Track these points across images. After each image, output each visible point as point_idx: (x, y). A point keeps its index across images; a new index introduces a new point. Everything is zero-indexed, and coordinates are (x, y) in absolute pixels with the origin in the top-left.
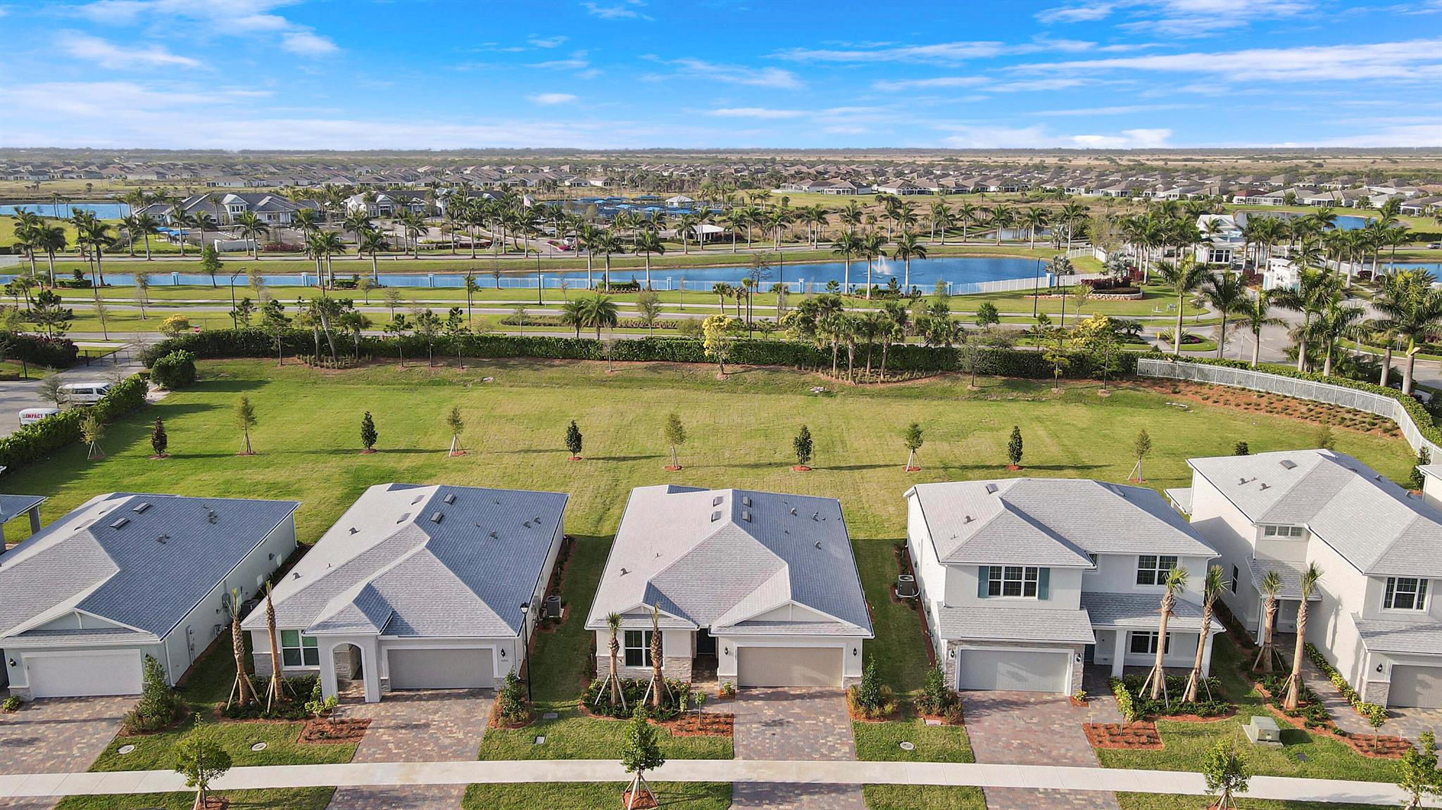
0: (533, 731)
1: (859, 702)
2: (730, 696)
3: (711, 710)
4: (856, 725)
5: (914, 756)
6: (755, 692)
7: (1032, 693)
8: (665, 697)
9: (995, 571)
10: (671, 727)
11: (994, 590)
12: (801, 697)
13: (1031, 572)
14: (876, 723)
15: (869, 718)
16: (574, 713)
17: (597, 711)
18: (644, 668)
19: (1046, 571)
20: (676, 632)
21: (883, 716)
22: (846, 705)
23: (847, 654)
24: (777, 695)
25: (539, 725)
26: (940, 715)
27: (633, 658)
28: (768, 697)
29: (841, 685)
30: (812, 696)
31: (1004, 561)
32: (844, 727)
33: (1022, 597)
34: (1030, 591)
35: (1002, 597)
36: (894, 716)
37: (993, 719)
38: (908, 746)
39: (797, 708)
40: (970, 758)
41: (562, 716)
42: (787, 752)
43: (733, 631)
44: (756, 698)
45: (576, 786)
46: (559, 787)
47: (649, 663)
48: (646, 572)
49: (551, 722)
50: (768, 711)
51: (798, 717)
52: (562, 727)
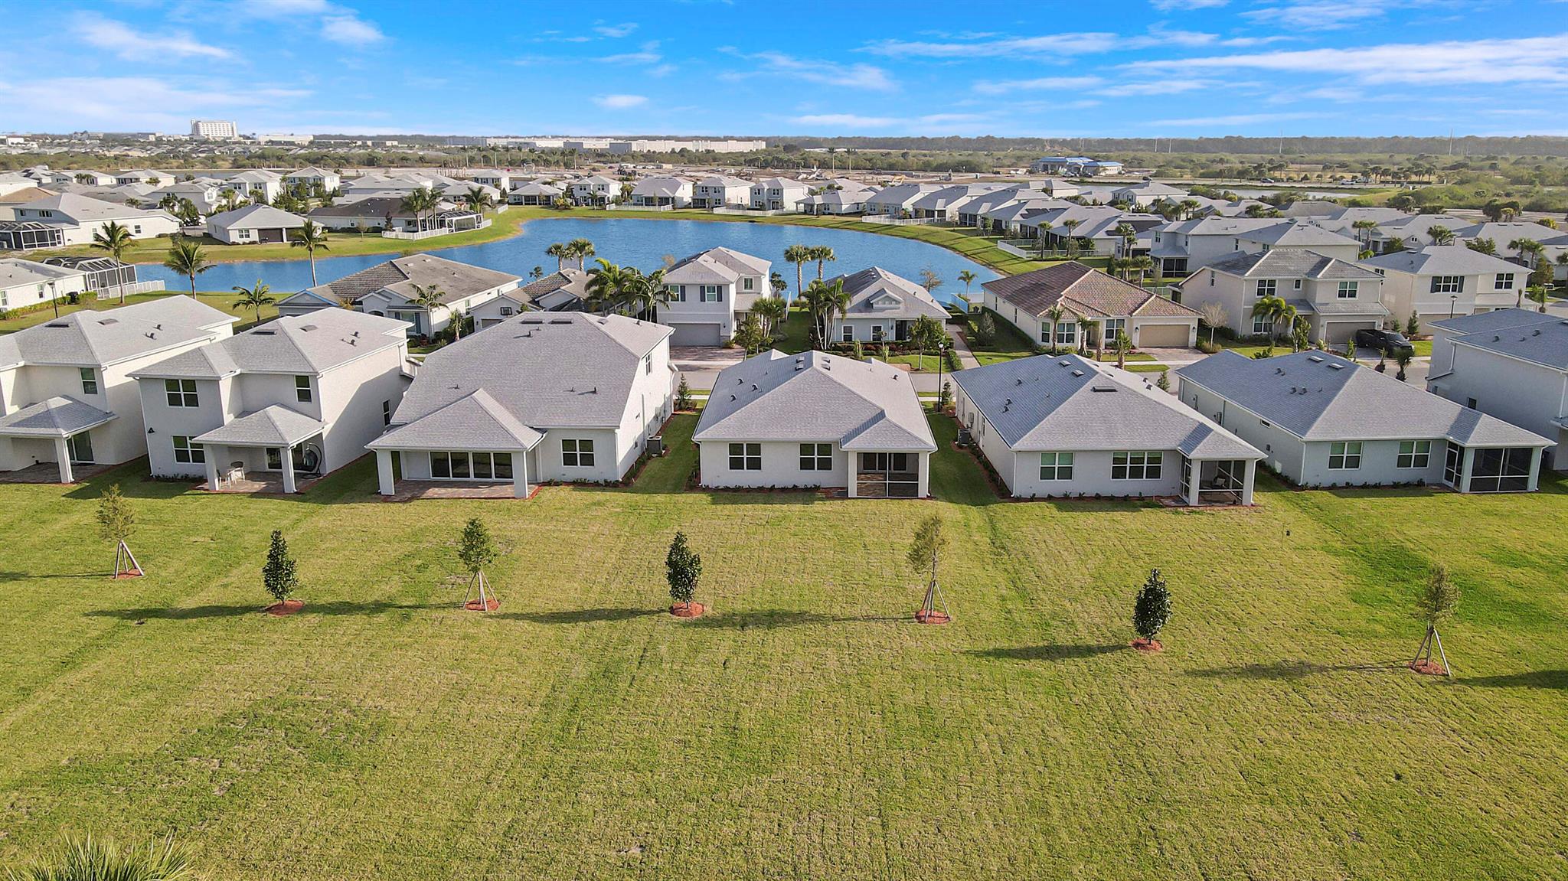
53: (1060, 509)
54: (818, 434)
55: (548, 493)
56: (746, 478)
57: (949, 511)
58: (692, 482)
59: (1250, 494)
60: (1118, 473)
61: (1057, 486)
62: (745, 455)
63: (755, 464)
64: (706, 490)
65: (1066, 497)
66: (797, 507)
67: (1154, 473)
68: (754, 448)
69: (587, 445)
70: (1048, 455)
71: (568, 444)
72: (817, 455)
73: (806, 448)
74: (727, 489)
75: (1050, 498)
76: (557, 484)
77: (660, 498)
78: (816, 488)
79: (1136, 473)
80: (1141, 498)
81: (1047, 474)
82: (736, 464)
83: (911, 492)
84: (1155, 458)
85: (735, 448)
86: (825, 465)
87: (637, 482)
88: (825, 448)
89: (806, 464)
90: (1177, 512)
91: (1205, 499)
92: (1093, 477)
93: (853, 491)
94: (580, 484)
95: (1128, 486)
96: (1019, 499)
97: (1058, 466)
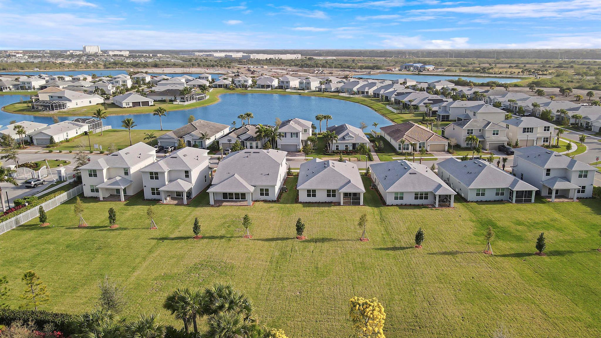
53: (400, 208)
54: (331, 188)
55: (257, 204)
56: (312, 199)
57: (368, 209)
58: (296, 200)
59: (453, 204)
60: (416, 198)
61: (399, 202)
62: (311, 193)
63: (314, 196)
64: (301, 203)
65: (402, 205)
66: (327, 208)
67: (426, 198)
68: (314, 191)
69: (267, 190)
70: (396, 193)
71: (262, 190)
72: (331, 193)
73: (329, 191)
74: (306, 203)
75: (397, 205)
76: (259, 201)
77: (288, 205)
78: (331, 202)
79: (421, 198)
80: (422, 205)
81: (396, 198)
82: (309, 195)
83: (358, 204)
84: (427, 194)
85: (309, 191)
86: (334, 196)
87: (281, 200)
88: (334, 191)
89: (329, 196)
90: (432, 210)
91: (440, 205)
92: (409, 199)
93: (342, 203)
94: (265, 201)
95: (419, 202)
96: (388, 206)
97: (399, 196)
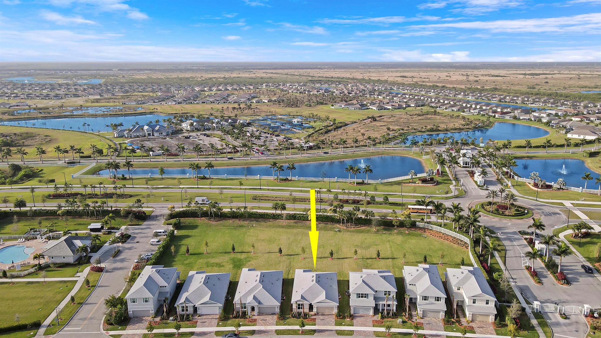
0: (283, 321)
1: (336, 316)
2: (315, 315)
3: (312, 317)
4: (336, 320)
5: (344, 325)
6: (319, 314)
7: (365, 314)
8: (304, 315)
9: (359, 294)
10: (306, 320)
11: (359, 297)
12: (327, 315)
13: (365, 294)
14: (339, 320)
15: (338, 319)
16: (290, 318)
17: (293, 317)
18: (301, 310)
19: (368, 294)
20: (307, 304)
21: (340, 319)
22: (334, 316)
23: (335, 308)
24: (323, 315)
25: (284, 320)
26: (349, 318)
27: (299, 308)
28: (322, 315)
29: (334, 313)
30: (329, 315)
31: (361, 293)
32: (334, 320)
33: (364, 298)
34: (365, 297)
35: (361, 298)
36: (342, 318)
37: (358, 319)
38: (343, 324)
39: (326, 317)
40: (353, 326)
41: (288, 318)
42: (325, 325)
43: (316, 304)
44: (319, 315)
45: (292, 330)
46: (289, 330)
47: (302, 309)
48: (301, 292)
49: (286, 319)
50: (322, 317)
51: (326, 318)
52: (288, 320)
